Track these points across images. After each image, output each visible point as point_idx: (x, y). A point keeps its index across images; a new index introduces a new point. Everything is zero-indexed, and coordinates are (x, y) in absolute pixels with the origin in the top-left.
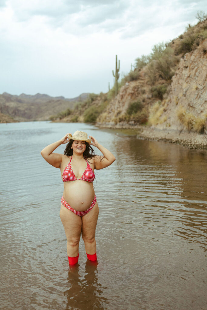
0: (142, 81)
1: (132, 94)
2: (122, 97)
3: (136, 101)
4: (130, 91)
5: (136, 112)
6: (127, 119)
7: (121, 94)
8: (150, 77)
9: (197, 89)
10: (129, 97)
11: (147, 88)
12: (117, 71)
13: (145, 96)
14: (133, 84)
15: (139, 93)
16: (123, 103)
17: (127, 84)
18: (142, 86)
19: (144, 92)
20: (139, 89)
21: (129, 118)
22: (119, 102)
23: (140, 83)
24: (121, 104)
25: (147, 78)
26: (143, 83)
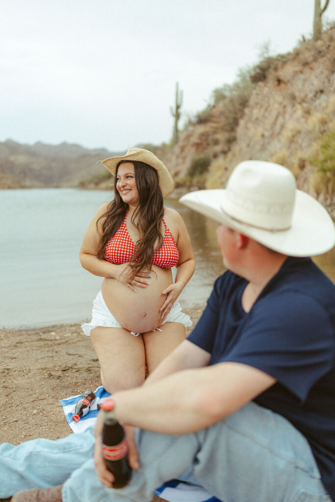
0: (214, 125)
1: (198, 145)
2: (183, 149)
3: (202, 156)
4: (194, 139)
5: (201, 173)
6: (188, 184)
7: (181, 143)
8: (227, 118)
9: (263, 136)
10: (193, 150)
11: (221, 136)
12: (178, 107)
13: (218, 148)
14: (201, 129)
15: (208, 144)
16: (184, 158)
17: (191, 128)
18: (215, 133)
19: (216, 142)
20: (210, 138)
21: (191, 182)
22: (178, 157)
23: (211, 127)
24: (180, 161)
25: (223, 120)
26: (217, 128)
